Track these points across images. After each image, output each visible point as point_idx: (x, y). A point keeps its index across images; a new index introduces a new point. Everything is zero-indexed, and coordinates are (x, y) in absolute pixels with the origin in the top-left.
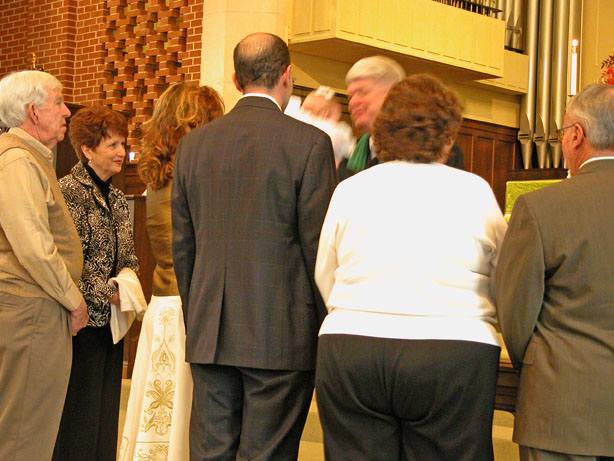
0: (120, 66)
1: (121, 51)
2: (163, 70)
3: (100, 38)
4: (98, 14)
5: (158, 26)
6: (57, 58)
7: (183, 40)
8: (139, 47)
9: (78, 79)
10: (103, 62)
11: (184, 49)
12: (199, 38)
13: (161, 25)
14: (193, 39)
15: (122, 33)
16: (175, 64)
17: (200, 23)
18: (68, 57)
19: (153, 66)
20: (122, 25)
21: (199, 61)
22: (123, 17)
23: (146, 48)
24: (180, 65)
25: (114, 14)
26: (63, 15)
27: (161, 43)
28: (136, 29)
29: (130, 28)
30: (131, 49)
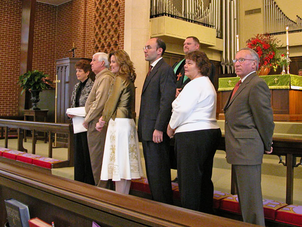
0: (99, 46)
1: (99, 41)
2: (112, 46)
3: (93, 37)
4: (92, 30)
5: (111, 33)
6: (80, 44)
7: (118, 37)
8: (105, 40)
9: (87, 50)
10: (94, 45)
11: (119, 40)
12: (123, 37)
13: (112, 33)
14: (121, 37)
15: (100, 36)
16: (116, 45)
17: (123, 32)
18: (84, 44)
19: (109, 46)
20: (100, 33)
21: (123, 43)
22: (100, 31)
23: (107, 40)
24: (117, 45)
25: (97, 30)
26: (82, 31)
27: (111, 39)
28: (104, 34)
29: (102, 34)
30: (102, 41)
